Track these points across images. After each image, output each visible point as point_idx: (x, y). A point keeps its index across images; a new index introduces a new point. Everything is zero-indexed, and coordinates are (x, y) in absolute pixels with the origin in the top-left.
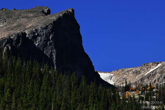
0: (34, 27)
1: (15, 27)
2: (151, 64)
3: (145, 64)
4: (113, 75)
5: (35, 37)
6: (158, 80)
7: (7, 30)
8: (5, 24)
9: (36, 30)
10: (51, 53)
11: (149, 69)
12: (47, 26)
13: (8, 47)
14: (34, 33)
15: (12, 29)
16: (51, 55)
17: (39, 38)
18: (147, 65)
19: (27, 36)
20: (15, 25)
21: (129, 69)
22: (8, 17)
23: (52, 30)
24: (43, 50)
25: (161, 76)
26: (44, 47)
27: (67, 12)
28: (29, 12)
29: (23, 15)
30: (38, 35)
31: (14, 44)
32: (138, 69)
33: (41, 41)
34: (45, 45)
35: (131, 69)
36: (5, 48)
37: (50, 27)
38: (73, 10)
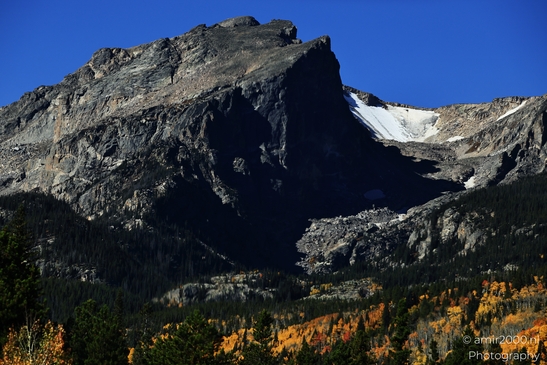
0: (256, 79)
1: (230, 68)
2: (510, 100)
3: (498, 100)
4: (438, 115)
5: (255, 96)
6: (504, 140)
7: (217, 72)
8: (216, 59)
9: (258, 84)
10: (280, 121)
11: (505, 109)
12: (275, 78)
13: (209, 116)
14: (254, 89)
15: (224, 73)
16: (279, 125)
17: (262, 97)
18: (502, 102)
19: (243, 93)
20: (231, 63)
21: (469, 106)
22: (221, 47)
23: (284, 84)
24: (267, 116)
25: (510, 133)
26: (269, 112)
27: (317, 45)
28: (257, 35)
29: (247, 42)
30: (260, 92)
31: (219, 108)
32: (486, 107)
33: (264, 101)
34: (270, 109)
35: (473, 106)
36: (205, 118)
37: (281, 79)
38: (328, 40)
